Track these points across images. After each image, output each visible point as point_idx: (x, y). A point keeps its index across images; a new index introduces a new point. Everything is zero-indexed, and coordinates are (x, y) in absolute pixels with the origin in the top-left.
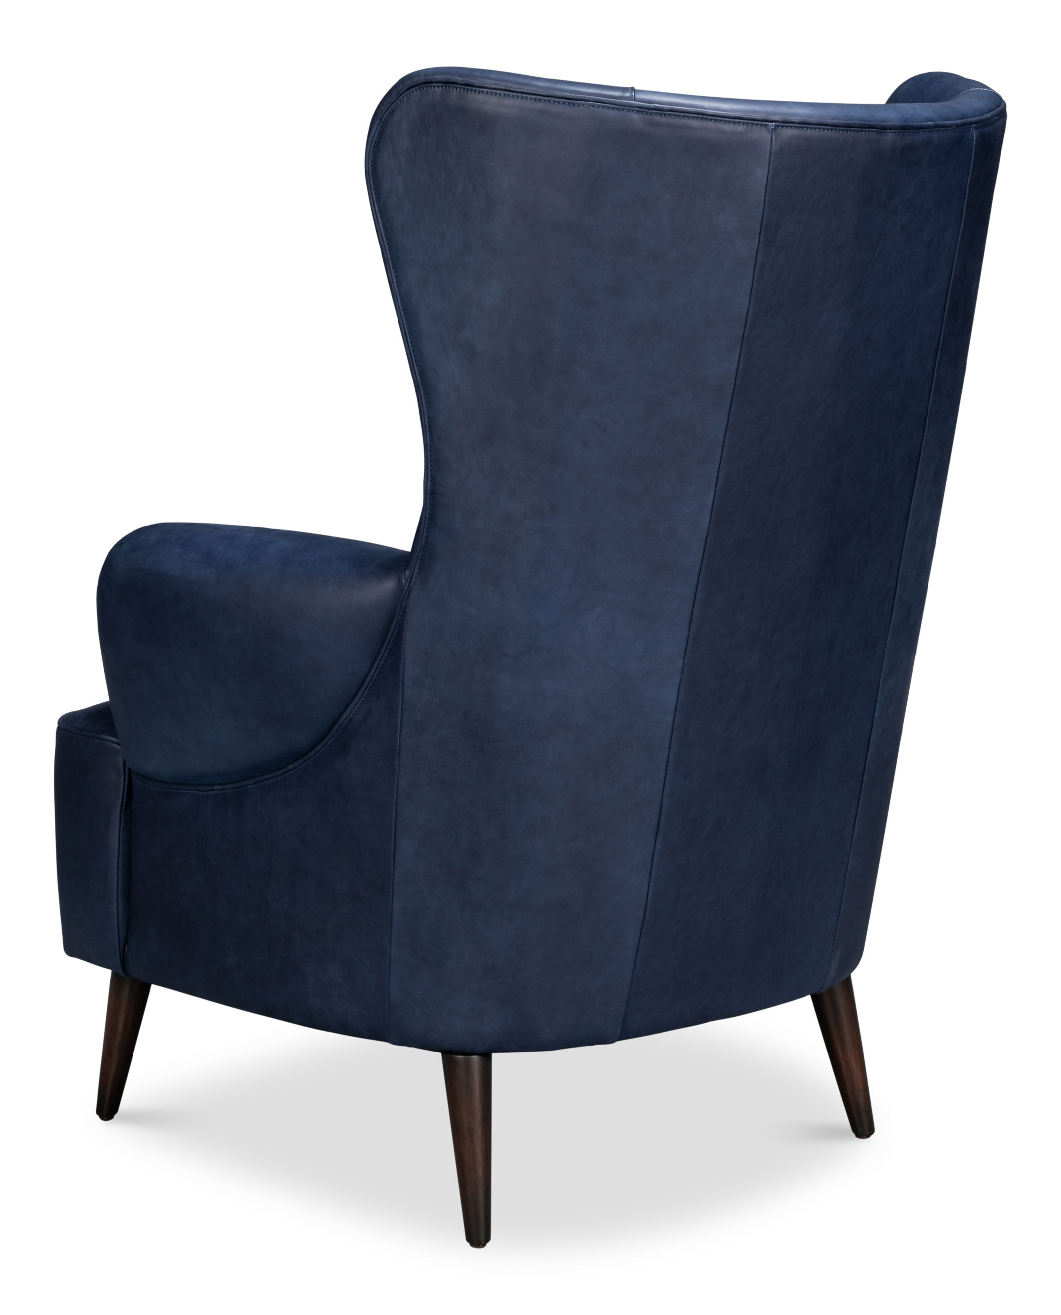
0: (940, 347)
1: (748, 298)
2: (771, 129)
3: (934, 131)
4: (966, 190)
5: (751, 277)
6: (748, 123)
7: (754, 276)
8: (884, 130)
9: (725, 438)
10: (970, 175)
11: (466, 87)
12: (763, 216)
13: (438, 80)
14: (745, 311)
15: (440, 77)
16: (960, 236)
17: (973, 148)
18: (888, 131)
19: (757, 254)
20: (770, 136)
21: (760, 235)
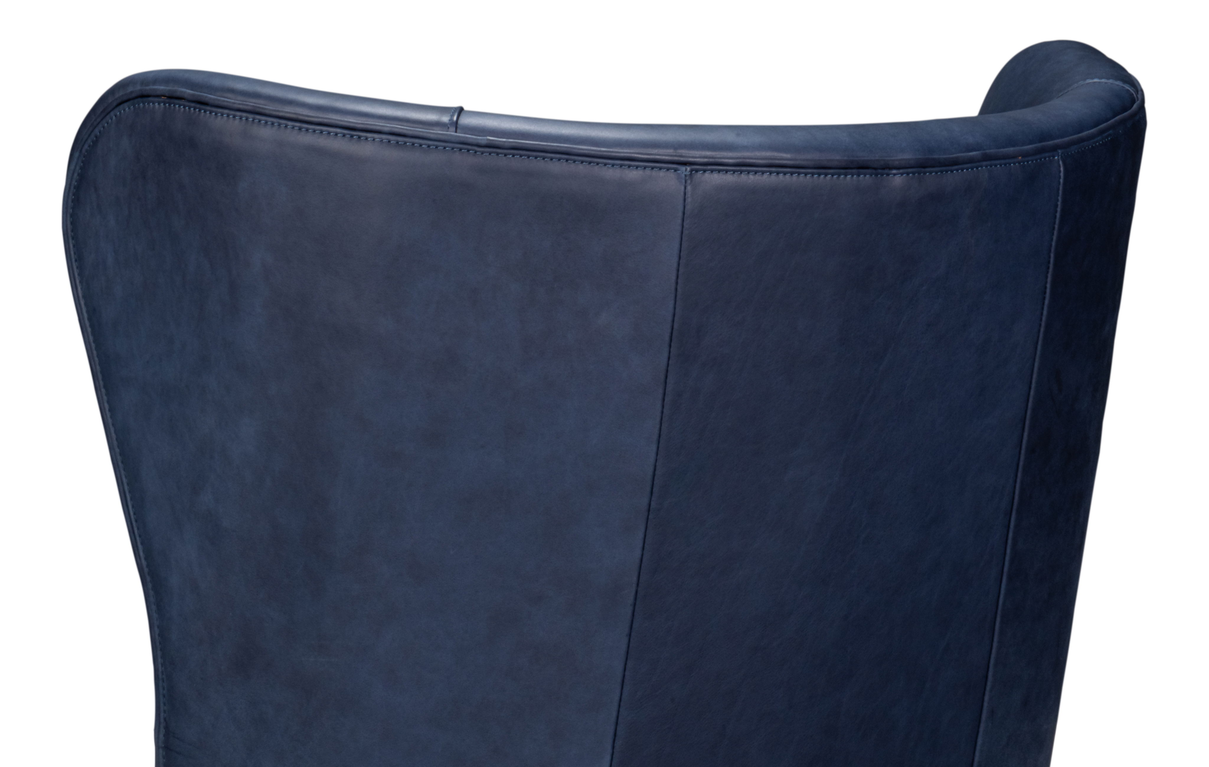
0: (1015, 507)
1: (654, 447)
2: (683, 176)
3: (982, 167)
4: (1050, 257)
5: (658, 414)
6: (645, 168)
7: (662, 412)
8: (886, 171)
9: (625, 670)
10: (1056, 232)
11: (198, 106)
12: (674, 315)
13: (158, 93)
14: (651, 469)
15: (162, 88)
16: (1042, 329)
17: (1058, 189)
18: (894, 171)
19: (666, 377)
20: (683, 188)
21: (670, 346)
